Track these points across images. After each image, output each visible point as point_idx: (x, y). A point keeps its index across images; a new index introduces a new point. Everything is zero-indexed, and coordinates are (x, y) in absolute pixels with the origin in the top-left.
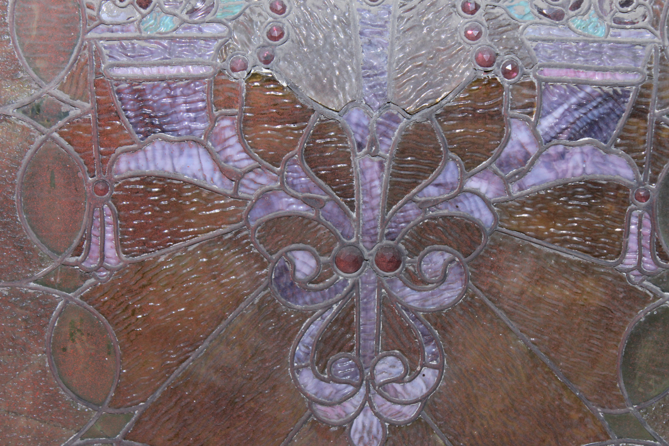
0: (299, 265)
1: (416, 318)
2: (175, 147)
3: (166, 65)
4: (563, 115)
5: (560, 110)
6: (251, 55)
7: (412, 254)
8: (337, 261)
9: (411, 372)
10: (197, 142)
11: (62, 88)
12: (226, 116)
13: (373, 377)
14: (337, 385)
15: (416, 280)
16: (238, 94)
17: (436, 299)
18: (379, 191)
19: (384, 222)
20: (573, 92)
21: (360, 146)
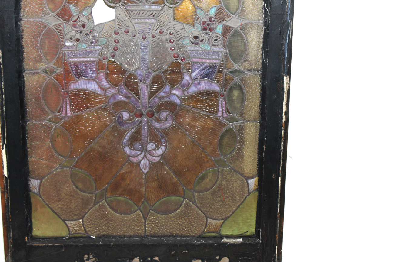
0: (124, 116)
1: (159, 131)
2: (87, 82)
3: (84, 58)
4: (199, 72)
5: (198, 71)
6: (108, 55)
7: (157, 112)
8: (135, 114)
9: (158, 148)
10: (94, 80)
11: (54, 65)
12: (101, 72)
13: (146, 149)
14: (136, 151)
15: (159, 120)
16: (105, 66)
17: (165, 126)
18: (147, 94)
19: (149, 103)
20: (201, 65)
21: (141, 81)
